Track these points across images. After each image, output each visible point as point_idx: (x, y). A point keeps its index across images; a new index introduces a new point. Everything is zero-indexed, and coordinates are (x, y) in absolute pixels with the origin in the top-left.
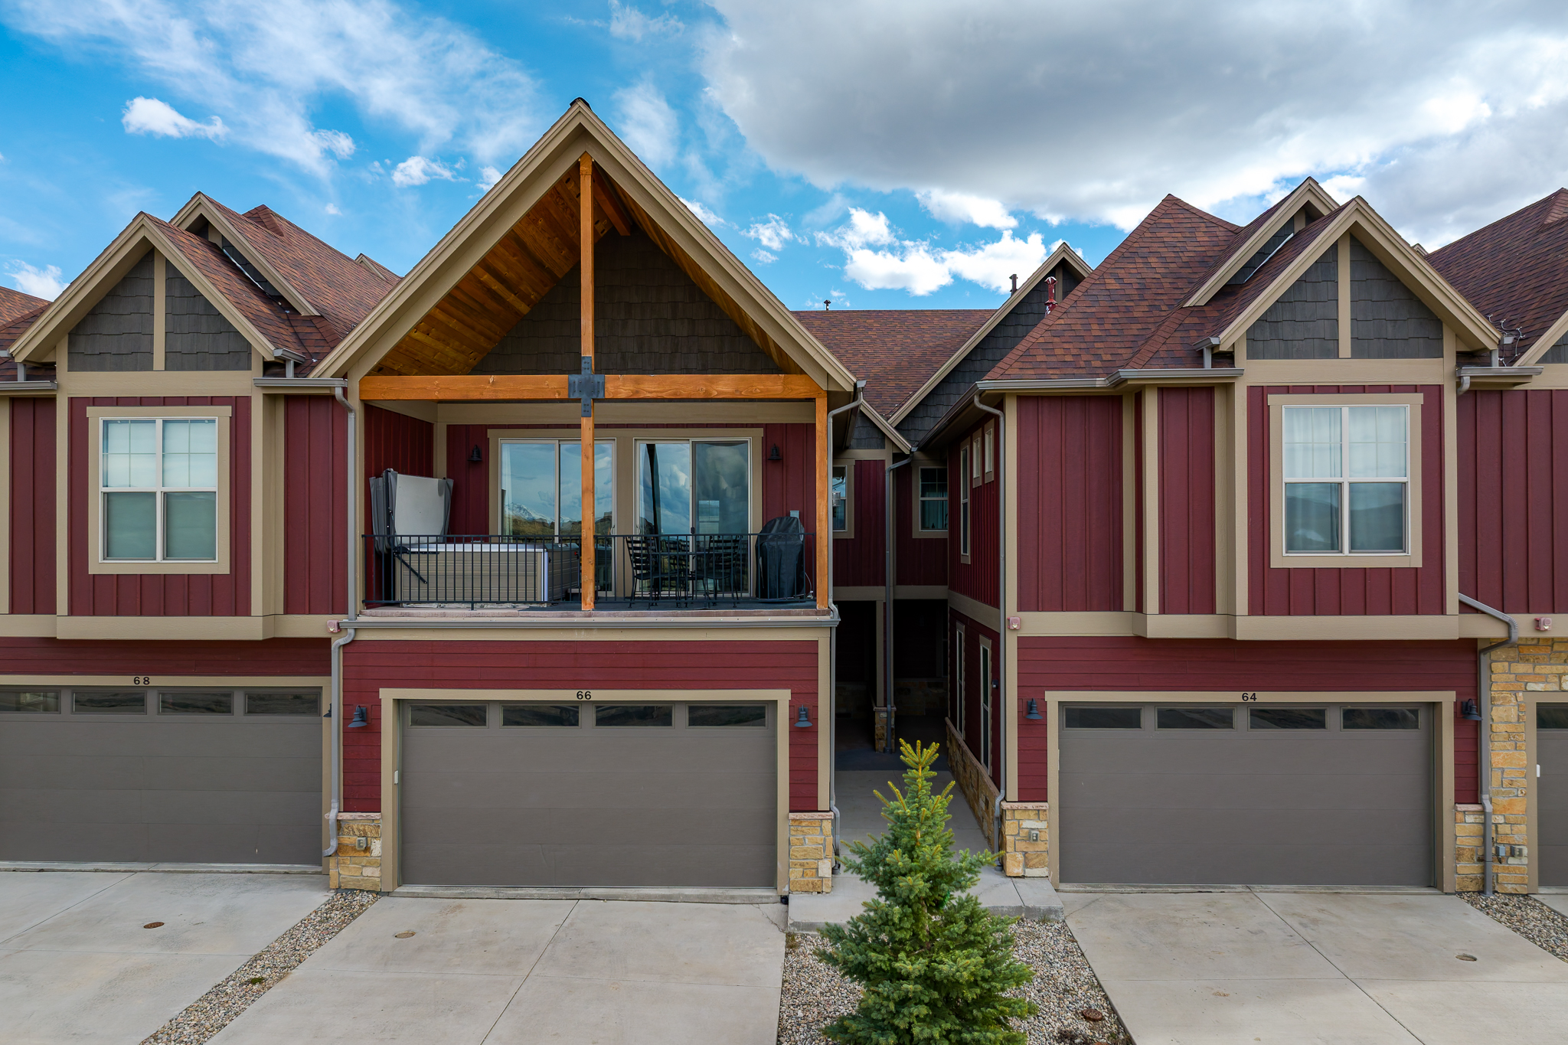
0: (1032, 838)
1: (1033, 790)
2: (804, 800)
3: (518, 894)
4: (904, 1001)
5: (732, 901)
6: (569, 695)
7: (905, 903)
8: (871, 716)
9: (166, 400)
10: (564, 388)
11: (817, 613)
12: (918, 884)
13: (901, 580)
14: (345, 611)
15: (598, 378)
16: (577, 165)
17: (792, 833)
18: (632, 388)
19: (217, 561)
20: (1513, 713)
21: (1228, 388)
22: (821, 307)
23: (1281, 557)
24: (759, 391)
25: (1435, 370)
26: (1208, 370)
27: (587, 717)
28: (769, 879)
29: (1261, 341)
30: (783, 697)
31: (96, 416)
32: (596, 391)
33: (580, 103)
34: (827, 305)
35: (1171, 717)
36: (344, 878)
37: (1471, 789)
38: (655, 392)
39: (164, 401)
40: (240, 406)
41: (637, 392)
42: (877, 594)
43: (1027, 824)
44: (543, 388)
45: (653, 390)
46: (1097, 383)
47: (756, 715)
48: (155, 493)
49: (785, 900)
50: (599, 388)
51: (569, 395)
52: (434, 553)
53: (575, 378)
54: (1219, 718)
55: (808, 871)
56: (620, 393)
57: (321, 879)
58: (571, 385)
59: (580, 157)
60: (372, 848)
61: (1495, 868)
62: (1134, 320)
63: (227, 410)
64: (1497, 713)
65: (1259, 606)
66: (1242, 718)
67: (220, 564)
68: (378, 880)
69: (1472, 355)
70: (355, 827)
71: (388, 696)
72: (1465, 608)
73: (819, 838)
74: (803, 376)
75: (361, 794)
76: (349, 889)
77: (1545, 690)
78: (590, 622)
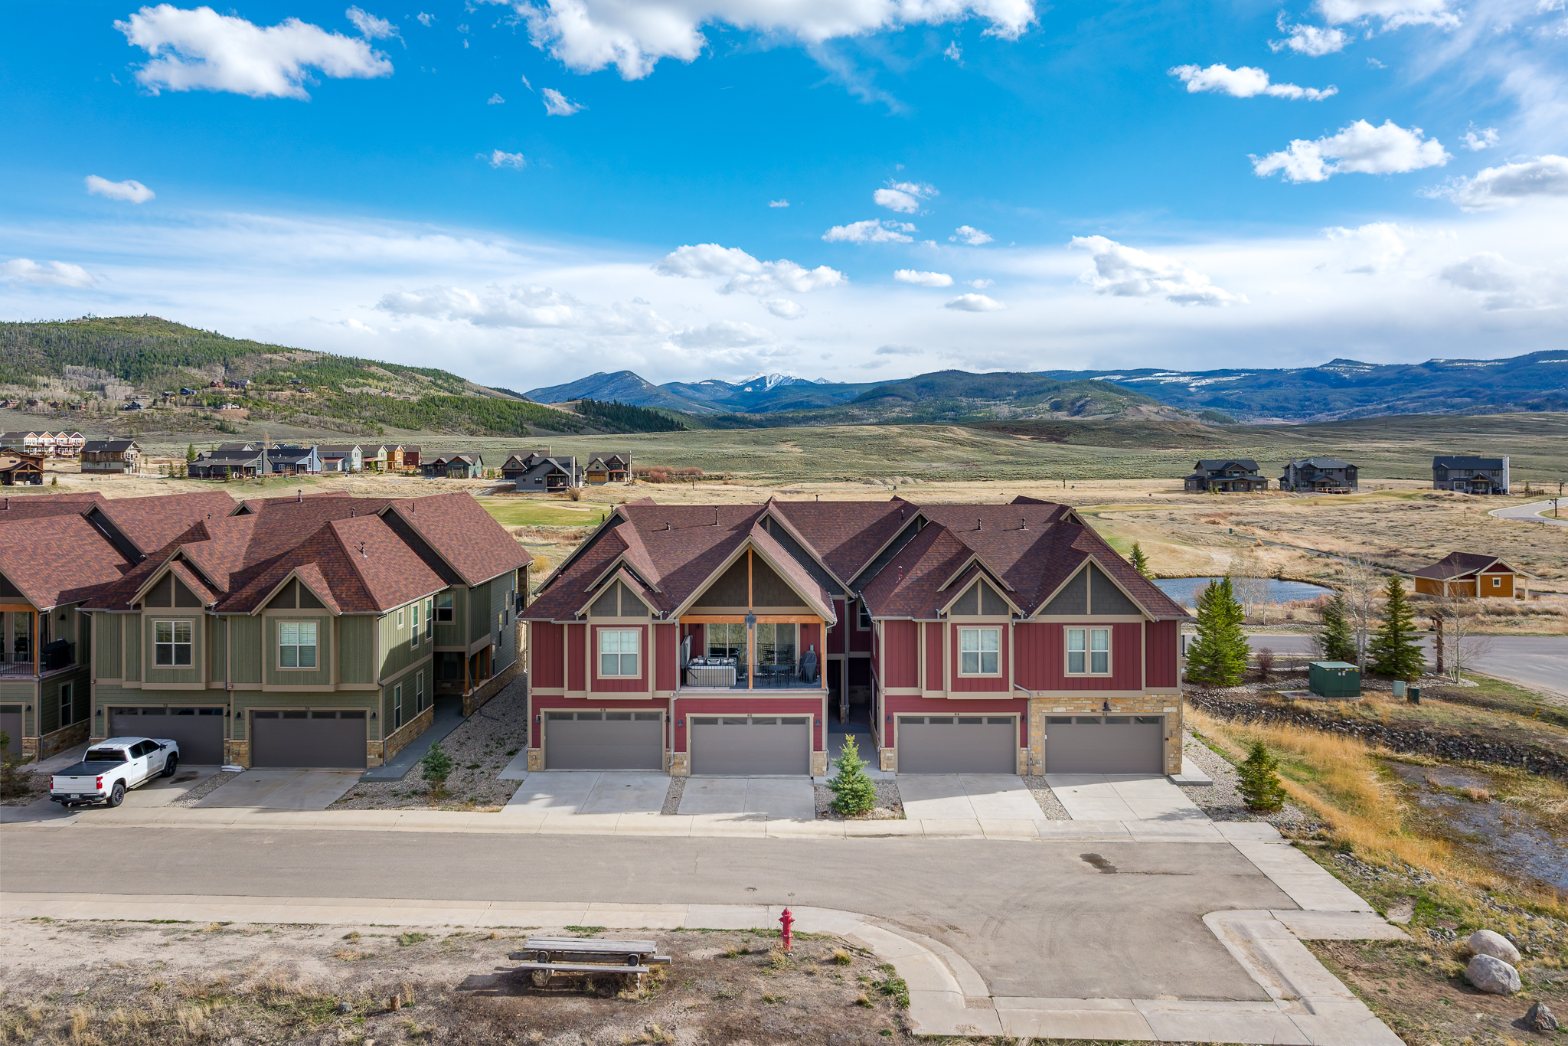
0: (889, 759)
1: (890, 743)
2: (818, 747)
3: (729, 777)
4: (846, 794)
5: (796, 779)
6: (745, 715)
7: (846, 773)
8: (839, 708)
12: (849, 768)
13: (852, 649)
17: (814, 758)
18: (761, 611)
19: (637, 676)
20: (1038, 719)
21: (945, 624)
23: (961, 674)
25: (1006, 619)
26: (938, 620)
27: (750, 722)
28: (807, 772)
29: (955, 610)
30: (811, 716)
31: (599, 631)
35: (933, 720)
36: (675, 773)
37: (1024, 743)
39: (621, 626)
40: (645, 628)
42: (843, 658)
43: (888, 755)
46: (908, 618)
47: (803, 721)
48: (618, 655)
49: (812, 778)
52: (699, 669)
54: (949, 721)
55: (819, 769)
57: (667, 772)
59: (749, 548)
60: (684, 763)
61: (1031, 768)
62: (924, 591)
63: (641, 630)
64: (1033, 719)
65: (954, 689)
66: (956, 721)
67: (639, 676)
68: (686, 773)
69: (1015, 615)
70: (678, 757)
71: (688, 716)
72: (1016, 689)
73: (823, 759)
75: (680, 747)
76: (677, 777)
77: (1047, 712)
78: (752, 693)
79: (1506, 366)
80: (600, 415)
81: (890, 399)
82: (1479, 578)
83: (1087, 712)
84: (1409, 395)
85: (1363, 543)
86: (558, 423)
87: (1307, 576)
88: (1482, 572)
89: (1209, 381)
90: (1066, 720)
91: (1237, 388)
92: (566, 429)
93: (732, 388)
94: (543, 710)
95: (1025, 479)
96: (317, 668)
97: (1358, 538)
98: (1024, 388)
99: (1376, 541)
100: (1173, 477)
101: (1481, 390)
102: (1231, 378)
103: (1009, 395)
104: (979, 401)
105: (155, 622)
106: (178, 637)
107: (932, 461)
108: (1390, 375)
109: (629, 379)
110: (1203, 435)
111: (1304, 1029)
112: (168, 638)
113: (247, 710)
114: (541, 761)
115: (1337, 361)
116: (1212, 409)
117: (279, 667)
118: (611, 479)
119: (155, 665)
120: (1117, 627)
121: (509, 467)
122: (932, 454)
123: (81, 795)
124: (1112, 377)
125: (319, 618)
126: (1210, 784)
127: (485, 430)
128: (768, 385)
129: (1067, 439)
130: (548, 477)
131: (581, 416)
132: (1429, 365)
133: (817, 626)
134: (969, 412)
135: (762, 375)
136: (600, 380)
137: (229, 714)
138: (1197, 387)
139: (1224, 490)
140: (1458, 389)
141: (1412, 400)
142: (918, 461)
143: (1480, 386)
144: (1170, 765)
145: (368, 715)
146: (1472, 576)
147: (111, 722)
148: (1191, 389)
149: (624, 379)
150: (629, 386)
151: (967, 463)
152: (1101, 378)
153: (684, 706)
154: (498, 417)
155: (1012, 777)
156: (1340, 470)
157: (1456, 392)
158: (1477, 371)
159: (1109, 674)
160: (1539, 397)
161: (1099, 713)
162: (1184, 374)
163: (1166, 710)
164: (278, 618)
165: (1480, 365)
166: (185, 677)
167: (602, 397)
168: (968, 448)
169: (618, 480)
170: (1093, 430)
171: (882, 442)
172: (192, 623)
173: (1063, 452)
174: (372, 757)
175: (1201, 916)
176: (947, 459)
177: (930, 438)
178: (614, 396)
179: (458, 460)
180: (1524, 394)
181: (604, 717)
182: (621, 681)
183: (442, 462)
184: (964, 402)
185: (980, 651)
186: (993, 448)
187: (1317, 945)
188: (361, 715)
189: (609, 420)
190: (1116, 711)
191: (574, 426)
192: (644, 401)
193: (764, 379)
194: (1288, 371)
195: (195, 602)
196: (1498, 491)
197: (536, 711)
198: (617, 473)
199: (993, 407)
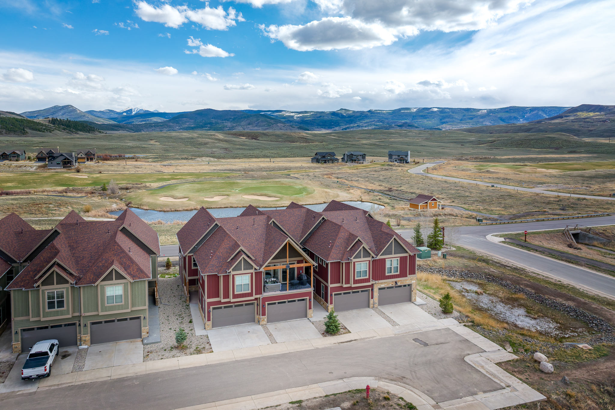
1: (331, 303)
2: (310, 308)
3: (281, 322)
5: (303, 319)
6: (285, 300)
9: (246, 273)
11: (312, 288)
14: (262, 294)
15: (289, 265)
17: (309, 311)
20: (376, 289)
21: (351, 262)
23: (356, 278)
25: (370, 259)
26: (350, 261)
27: (287, 302)
28: (306, 317)
29: (355, 257)
31: (235, 276)
35: (344, 293)
37: (372, 298)
39: (243, 274)
40: (252, 274)
43: (331, 306)
46: (338, 261)
47: (305, 300)
48: (242, 284)
49: (308, 319)
51: (286, 268)
52: (269, 286)
53: (287, 266)
54: (349, 293)
55: (311, 316)
57: (259, 323)
60: (265, 320)
61: (374, 305)
62: (341, 250)
63: (250, 274)
65: (354, 284)
66: (351, 293)
67: (250, 291)
68: (266, 323)
69: (373, 257)
70: (263, 318)
72: (372, 281)
73: (312, 312)
75: (264, 314)
76: (262, 325)
77: (379, 287)
78: (289, 292)
79: (392, 112)
80: (60, 125)
81: (184, 119)
82: (428, 203)
83: (390, 285)
84: (364, 122)
85: (380, 185)
86: (41, 128)
87: (370, 200)
88: (429, 201)
89: (301, 115)
90: (384, 288)
91: (310, 118)
92: (45, 131)
93: (118, 113)
94: (211, 307)
95: (254, 158)
96: (123, 303)
97: (377, 184)
98: (236, 116)
99: (383, 185)
100: (304, 157)
101: (385, 120)
102: (308, 114)
103: (231, 119)
104: (219, 121)
105: (46, 292)
106: (58, 298)
107: (212, 148)
108: (358, 114)
109: (71, 108)
110: (305, 137)
111: (520, 397)
112: (54, 298)
113: (89, 322)
114: (211, 326)
115: (342, 109)
116: (302, 125)
117: (106, 305)
118: (88, 160)
119: (47, 310)
120: (401, 257)
121: (40, 156)
122: (211, 145)
123: (37, 375)
124: (267, 113)
125: (124, 283)
126: (426, 304)
127: (6, 131)
128: (133, 113)
129: (258, 138)
130: (63, 162)
131: (52, 125)
132: (370, 111)
133: (310, 266)
134: (216, 125)
135: (130, 108)
136: (57, 109)
137: (80, 325)
138: (296, 117)
139: (325, 163)
140: (378, 120)
141: (365, 123)
142: (207, 148)
143: (385, 119)
144: (413, 299)
145: (142, 318)
146: (426, 203)
147: (22, 335)
148: (295, 118)
149: (68, 108)
150: (71, 111)
151: (226, 149)
152: (264, 113)
153: (265, 299)
154: (12, 125)
155: (368, 309)
156: (361, 155)
157: (377, 121)
158: (384, 114)
159: (398, 273)
160: (401, 123)
161: (394, 285)
162: (292, 112)
163: (412, 282)
164: (105, 285)
165: (385, 112)
166: (62, 313)
167: (58, 116)
168: (224, 143)
169: (91, 161)
170: (268, 135)
171: (192, 140)
172: (65, 290)
173: (259, 144)
174: (144, 334)
175: (463, 359)
176: (217, 147)
177: (210, 139)
178: (64, 116)
179: (14, 153)
180: (397, 122)
181: (234, 306)
182: (243, 294)
183: (6, 154)
184: (214, 121)
185: (362, 270)
186: (233, 143)
187: (499, 364)
188: (139, 318)
189: (65, 127)
190: (399, 284)
191: (49, 130)
192: (78, 118)
193: (131, 110)
194: (326, 112)
195: (67, 282)
196: (407, 162)
197: (209, 308)
198: (90, 158)
199: (225, 123)
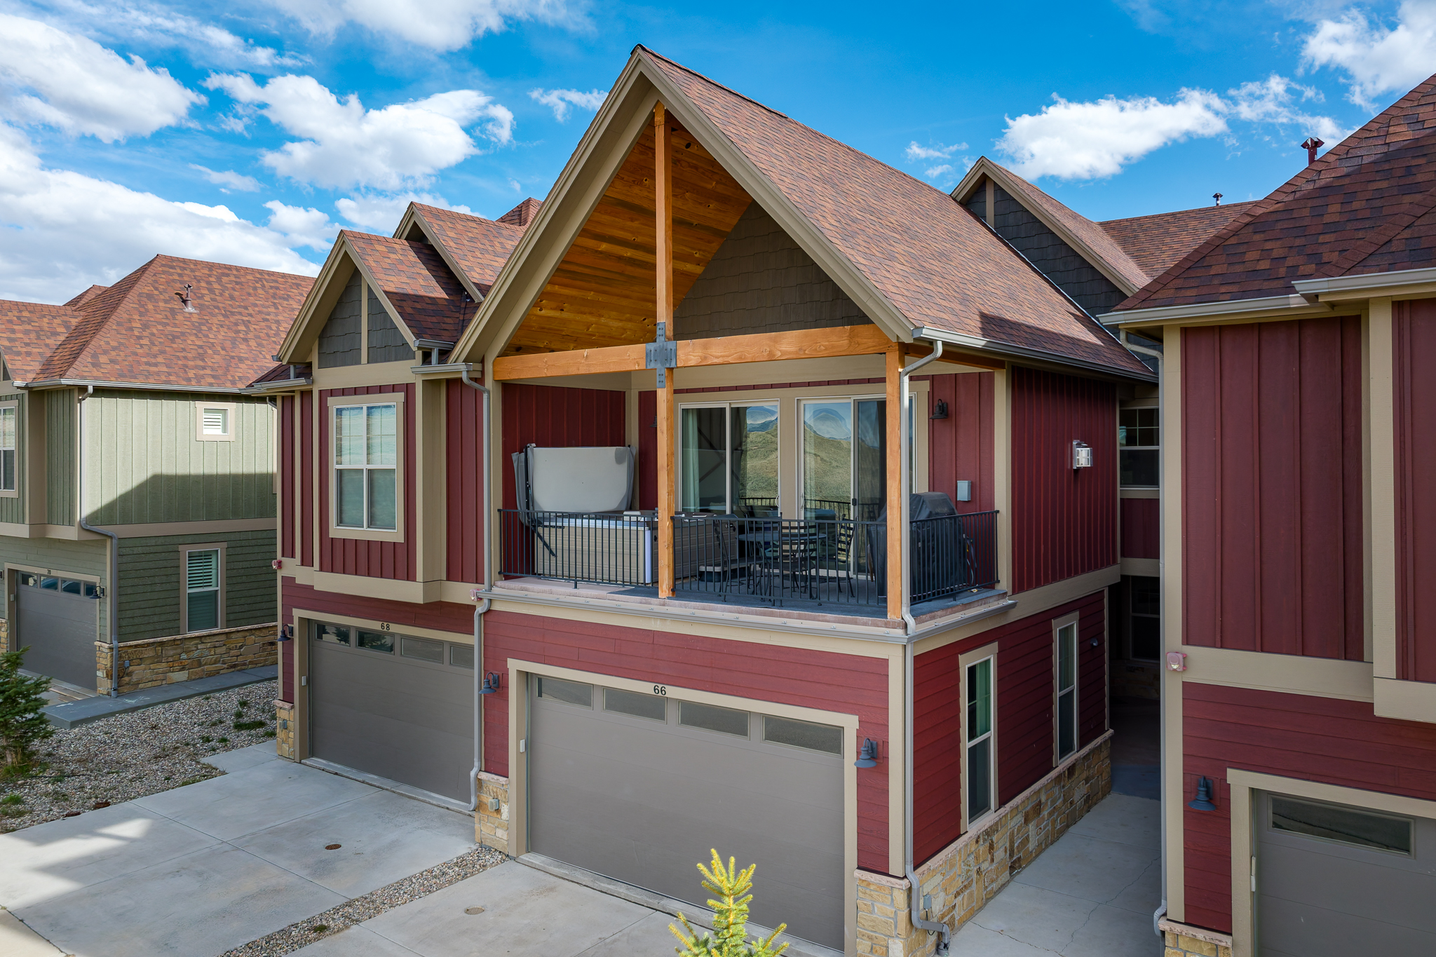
2: (873, 858)
3: (609, 889)
6: (647, 688)
9: (382, 387)
10: (643, 358)
11: (887, 625)
14: (481, 581)
15: (671, 345)
16: (652, 115)
17: (861, 895)
18: (700, 354)
19: (396, 531)
22: (1212, 203)
24: (822, 347)
27: (673, 715)
28: (836, 942)
30: (849, 723)
31: (333, 403)
32: (669, 359)
33: (639, 51)
34: (1217, 200)
36: (484, 835)
38: (721, 356)
39: (368, 390)
41: (705, 358)
44: (625, 360)
45: (720, 354)
46: (1292, 301)
48: (363, 470)
50: (671, 356)
51: (646, 367)
52: (560, 527)
53: (651, 346)
55: (877, 948)
56: (690, 361)
58: (648, 354)
59: (654, 107)
60: (502, 811)
63: (401, 396)
67: (398, 534)
68: (506, 843)
70: (491, 788)
71: (514, 667)
73: (890, 910)
74: (871, 325)
75: (495, 758)
94: (296, 614)
96: (16, 491)
113: (7, 568)
114: (295, 736)
125: (17, 396)
174: (100, 674)
181: (398, 648)
182: (369, 547)
